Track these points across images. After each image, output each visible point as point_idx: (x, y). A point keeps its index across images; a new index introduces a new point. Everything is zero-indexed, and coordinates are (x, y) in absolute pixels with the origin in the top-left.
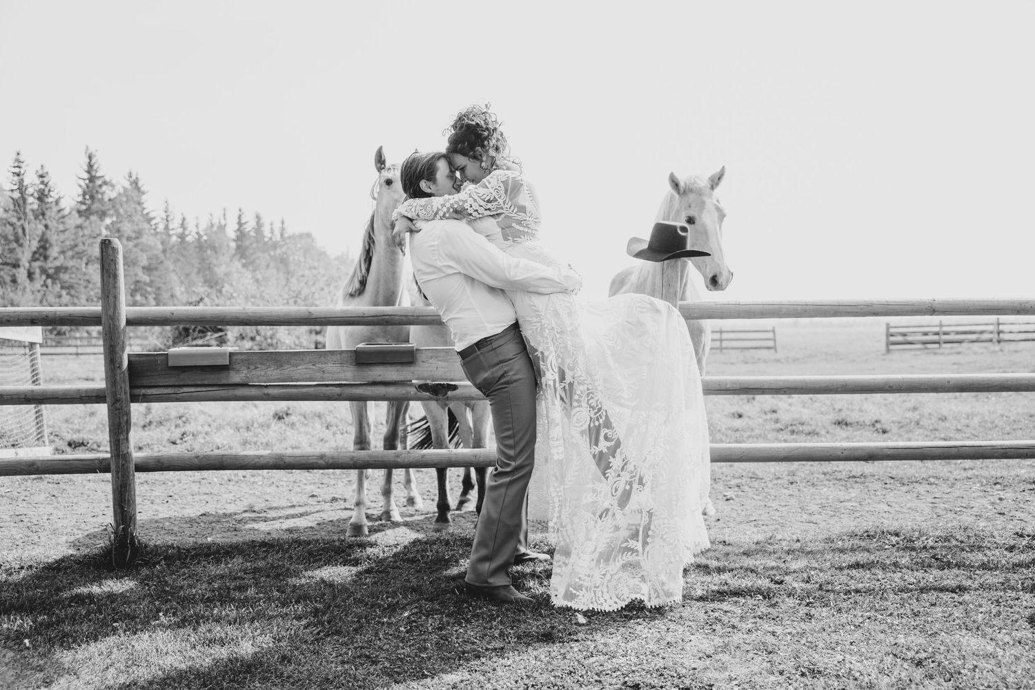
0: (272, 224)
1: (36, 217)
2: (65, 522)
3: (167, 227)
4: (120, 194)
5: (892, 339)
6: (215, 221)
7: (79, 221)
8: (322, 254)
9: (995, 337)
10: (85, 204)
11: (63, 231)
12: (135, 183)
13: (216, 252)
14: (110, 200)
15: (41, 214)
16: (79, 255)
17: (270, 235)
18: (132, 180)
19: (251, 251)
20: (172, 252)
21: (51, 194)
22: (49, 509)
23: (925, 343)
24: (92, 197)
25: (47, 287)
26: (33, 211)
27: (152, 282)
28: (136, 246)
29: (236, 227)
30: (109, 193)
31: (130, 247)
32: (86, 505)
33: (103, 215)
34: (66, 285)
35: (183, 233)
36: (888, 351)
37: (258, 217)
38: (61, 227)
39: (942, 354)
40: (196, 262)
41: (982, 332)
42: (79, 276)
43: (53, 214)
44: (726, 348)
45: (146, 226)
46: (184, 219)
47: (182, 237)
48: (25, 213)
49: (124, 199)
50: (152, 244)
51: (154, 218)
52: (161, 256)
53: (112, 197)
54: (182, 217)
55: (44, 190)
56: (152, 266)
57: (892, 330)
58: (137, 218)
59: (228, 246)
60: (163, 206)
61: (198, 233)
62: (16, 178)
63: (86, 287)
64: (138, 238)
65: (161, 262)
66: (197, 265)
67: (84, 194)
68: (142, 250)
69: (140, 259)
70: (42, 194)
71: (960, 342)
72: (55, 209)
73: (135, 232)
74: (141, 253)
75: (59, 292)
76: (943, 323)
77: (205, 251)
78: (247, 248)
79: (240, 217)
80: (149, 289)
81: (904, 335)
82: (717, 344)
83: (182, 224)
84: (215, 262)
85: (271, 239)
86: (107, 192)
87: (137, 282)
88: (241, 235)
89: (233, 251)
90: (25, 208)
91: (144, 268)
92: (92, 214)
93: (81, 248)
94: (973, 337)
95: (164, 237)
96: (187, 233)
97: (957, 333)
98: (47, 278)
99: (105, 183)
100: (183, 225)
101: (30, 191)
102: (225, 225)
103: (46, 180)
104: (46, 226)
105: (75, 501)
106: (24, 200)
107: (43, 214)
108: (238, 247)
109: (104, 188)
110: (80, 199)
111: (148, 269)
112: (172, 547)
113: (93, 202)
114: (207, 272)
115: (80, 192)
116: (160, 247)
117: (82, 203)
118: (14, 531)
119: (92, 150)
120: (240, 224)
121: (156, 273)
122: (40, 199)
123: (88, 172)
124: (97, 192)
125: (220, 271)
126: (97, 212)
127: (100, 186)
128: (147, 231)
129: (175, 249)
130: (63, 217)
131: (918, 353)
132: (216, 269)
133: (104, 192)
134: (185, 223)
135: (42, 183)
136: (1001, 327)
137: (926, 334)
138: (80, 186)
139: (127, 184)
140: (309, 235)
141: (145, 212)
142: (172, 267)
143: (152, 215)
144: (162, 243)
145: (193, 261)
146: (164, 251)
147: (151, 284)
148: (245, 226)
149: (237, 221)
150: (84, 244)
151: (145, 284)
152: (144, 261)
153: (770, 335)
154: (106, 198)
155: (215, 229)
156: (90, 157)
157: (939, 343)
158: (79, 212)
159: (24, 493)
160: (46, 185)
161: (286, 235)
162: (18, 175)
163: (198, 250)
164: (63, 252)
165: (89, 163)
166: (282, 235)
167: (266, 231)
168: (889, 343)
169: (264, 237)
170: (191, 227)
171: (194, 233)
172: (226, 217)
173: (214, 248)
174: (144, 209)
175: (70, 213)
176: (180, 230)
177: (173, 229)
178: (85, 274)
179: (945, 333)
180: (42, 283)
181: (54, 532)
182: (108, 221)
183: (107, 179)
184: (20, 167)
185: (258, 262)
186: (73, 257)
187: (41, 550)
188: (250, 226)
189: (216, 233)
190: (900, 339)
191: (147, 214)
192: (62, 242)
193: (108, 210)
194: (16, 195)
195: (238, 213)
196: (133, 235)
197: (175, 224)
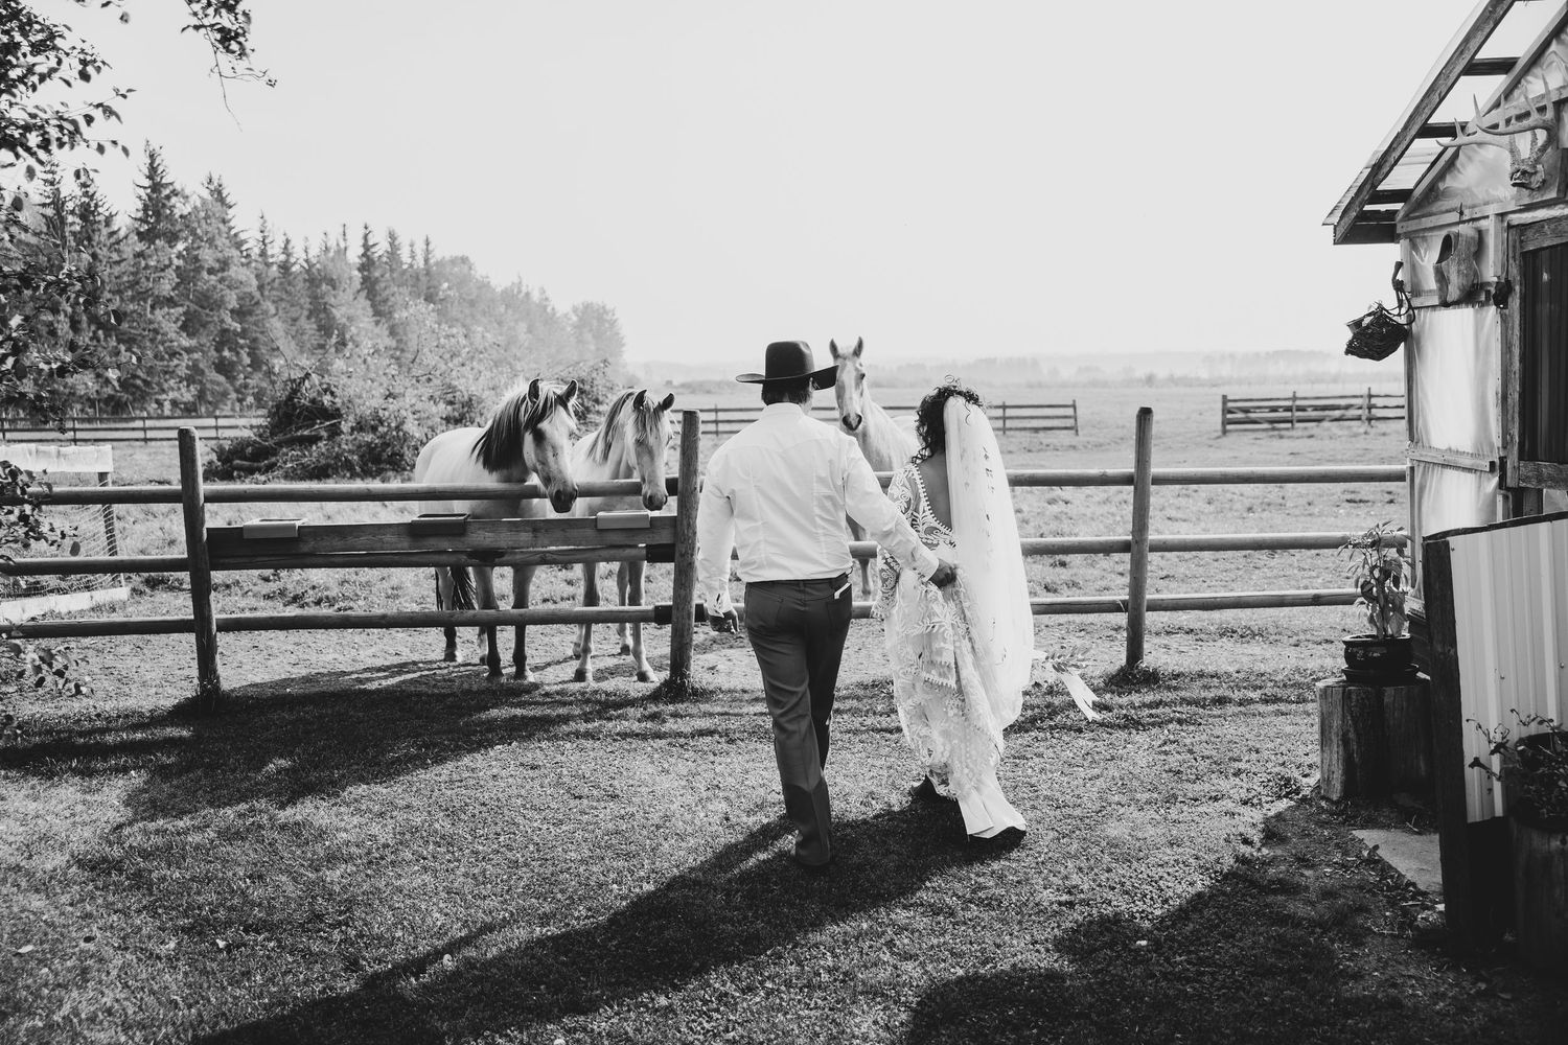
0: (412, 245)
1: (79, 242)
2: (153, 675)
3: (263, 254)
4: (195, 207)
5: (1229, 416)
6: (332, 243)
7: (140, 247)
8: (484, 286)
9: (1364, 413)
10: (147, 223)
11: (118, 263)
12: (219, 195)
13: (334, 289)
14: (181, 217)
15: (85, 238)
16: (141, 296)
17: (409, 260)
18: (212, 188)
19: (383, 285)
20: (272, 289)
21: (100, 210)
22: (136, 661)
23: (1272, 422)
24: (157, 214)
25: (98, 341)
26: (74, 234)
27: (244, 330)
28: (221, 280)
29: (361, 251)
30: (180, 208)
31: (212, 283)
32: (172, 657)
33: (172, 238)
34: (125, 337)
35: (287, 261)
36: (1225, 432)
37: (392, 237)
38: (115, 257)
39: (1289, 437)
40: (305, 301)
41: (1347, 407)
42: (143, 325)
43: (102, 239)
44: (1011, 429)
45: (235, 253)
46: (288, 241)
47: (285, 267)
48: (63, 238)
49: (202, 214)
50: (244, 279)
51: (245, 242)
52: (257, 295)
53: (185, 213)
54: (284, 238)
55: (88, 204)
56: (244, 309)
57: (1230, 405)
58: (221, 241)
59: (350, 278)
60: (258, 224)
61: (307, 261)
62: (48, 188)
63: (152, 341)
64: (223, 270)
65: (258, 303)
66: (307, 306)
67: (146, 208)
68: (229, 287)
69: (227, 299)
70: (86, 210)
71: (1319, 420)
72: (105, 231)
73: (218, 261)
74: (228, 291)
75: (116, 347)
76: (1298, 395)
77: (318, 286)
78: (377, 280)
79: (366, 237)
80: (242, 341)
81: (1246, 411)
82: (1000, 424)
83: (286, 248)
84: (332, 301)
85: (411, 266)
86: (178, 205)
87: (225, 331)
88: (367, 264)
89: (357, 284)
90: (63, 231)
91: (232, 311)
92: (158, 237)
93: (144, 284)
94: (1337, 413)
95: (261, 266)
96: (292, 260)
97: (1316, 408)
98: (98, 329)
99: (175, 193)
100: (286, 250)
101: (70, 206)
102: (346, 249)
103: (91, 190)
104: (94, 256)
105: (161, 652)
106: (63, 220)
107: (90, 239)
108: (365, 280)
109: (174, 200)
110: (140, 215)
111: (239, 314)
112: (252, 697)
113: (158, 221)
114: (322, 316)
115: (141, 206)
116: (255, 283)
117: (143, 221)
118: (106, 684)
119: (154, 145)
120: (366, 247)
121: (252, 319)
122: (83, 217)
123: (150, 177)
124: (164, 205)
125: (339, 314)
126: (164, 234)
127: (168, 197)
128: (236, 260)
129: (276, 284)
130: (118, 242)
131: (1264, 434)
132: (333, 310)
133: (174, 206)
134: (290, 247)
135: (86, 194)
136: (1374, 401)
137: (1274, 409)
138: (140, 197)
139: (206, 194)
140: (464, 260)
141: (233, 232)
142: (272, 310)
143: (242, 236)
144: (258, 276)
145: (302, 301)
146: (261, 288)
147: (244, 334)
148: (373, 250)
149: (362, 242)
150: (148, 279)
151: (236, 334)
152: (232, 301)
153: (1070, 412)
154: (177, 213)
155: (331, 254)
156: (152, 156)
157: (1291, 422)
158: (139, 234)
159: (109, 645)
160: (92, 197)
161: (432, 261)
162: (52, 184)
163: (308, 284)
164: (119, 292)
165: (151, 164)
166: (426, 261)
167: (405, 255)
168: (1226, 422)
169: (402, 263)
170: (298, 254)
171: (301, 261)
172: (348, 237)
173: (332, 283)
174: (230, 229)
175: (126, 237)
176: (283, 257)
177: (273, 256)
178: (151, 322)
179: (1302, 409)
180: (91, 334)
181: (144, 684)
182: (180, 246)
183: (178, 187)
184: (53, 173)
185: (392, 299)
186: (132, 299)
187: (135, 701)
188: (381, 248)
189: (333, 260)
190: (1240, 415)
191: (236, 235)
192: (116, 278)
193: (180, 231)
194: (50, 212)
195: (362, 232)
196: (217, 266)
197: (275, 251)
